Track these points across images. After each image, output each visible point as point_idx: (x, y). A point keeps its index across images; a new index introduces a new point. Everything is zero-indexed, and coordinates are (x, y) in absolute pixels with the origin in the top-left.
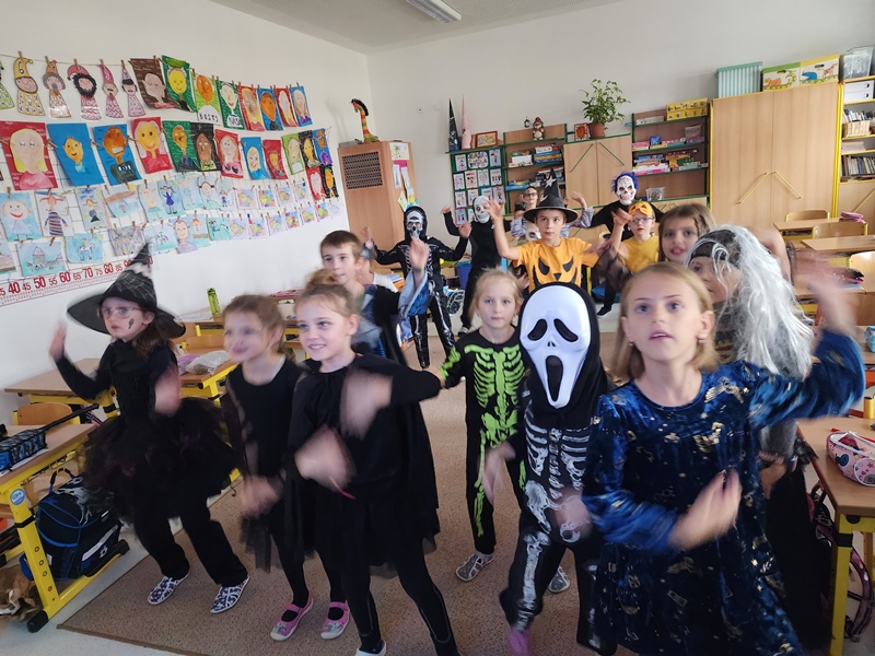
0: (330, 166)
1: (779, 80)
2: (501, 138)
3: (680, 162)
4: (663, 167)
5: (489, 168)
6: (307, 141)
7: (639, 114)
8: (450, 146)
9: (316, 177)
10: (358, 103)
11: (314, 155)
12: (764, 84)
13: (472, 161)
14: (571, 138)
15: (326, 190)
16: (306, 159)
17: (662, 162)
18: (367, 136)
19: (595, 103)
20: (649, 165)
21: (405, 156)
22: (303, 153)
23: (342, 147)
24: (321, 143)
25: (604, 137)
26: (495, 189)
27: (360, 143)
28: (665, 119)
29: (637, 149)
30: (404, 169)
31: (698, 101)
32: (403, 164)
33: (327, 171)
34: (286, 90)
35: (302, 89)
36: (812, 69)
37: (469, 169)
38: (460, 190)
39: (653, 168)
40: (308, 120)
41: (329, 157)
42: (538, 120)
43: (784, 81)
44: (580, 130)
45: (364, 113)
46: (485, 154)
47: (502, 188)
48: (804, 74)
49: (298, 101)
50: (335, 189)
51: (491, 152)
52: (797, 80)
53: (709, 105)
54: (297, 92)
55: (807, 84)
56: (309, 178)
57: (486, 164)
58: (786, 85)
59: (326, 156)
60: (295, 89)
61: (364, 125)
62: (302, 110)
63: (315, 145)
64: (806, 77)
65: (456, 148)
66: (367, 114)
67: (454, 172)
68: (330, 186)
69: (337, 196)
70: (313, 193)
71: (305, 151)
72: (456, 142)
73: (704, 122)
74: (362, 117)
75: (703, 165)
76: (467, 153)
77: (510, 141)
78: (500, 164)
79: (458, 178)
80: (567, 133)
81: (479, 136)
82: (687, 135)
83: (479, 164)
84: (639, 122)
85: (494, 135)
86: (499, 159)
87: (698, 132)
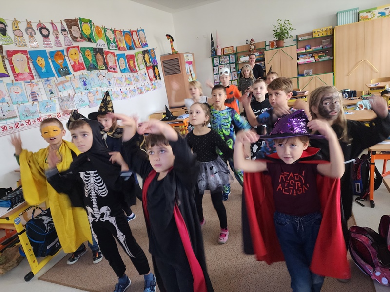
0: (157, 65)
1: (367, 16)
2: (235, 49)
3: (320, 57)
4: (312, 60)
5: (230, 63)
6: (146, 55)
7: (300, 35)
8: (212, 54)
9: (151, 71)
10: (169, 36)
11: (149, 61)
12: (360, 18)
13: (222, 60)
14: (267, 48)
15: (155, 76)
16: (146, 63)
17: (311, 57)
18: (173, 51)
19: (279, 31)
20: (305, 59)
21: (191, 60)
22: (144, 60)
23: (162, 57)
24: (152, 55)
25: (283, 47)
26: (233, 73)
27: (170, 54)
28: (313, 37)
29: (299, 52)
30: (191, 66)
31: (328, 28)
32: (190, 63)
33: (156, 68)
34: (136, 31)
35: (143, 30)
36: (382, 10)
37: (220, 64)
38: (216, 74)
39: (307, 60)
40: (146, 45)
41: (156, 61)
42: (252, 40)
43: (370, 17)
44: (272, 44)
45: (172, 40)
46: (228, 57)
47: (236, 72)
48: (379, 13)
49: (141, 36)
50: (159, 76)
51: (230, 56)
52: (376, 16)
53: (333, 30)
54: (141, 32)
55: (380, 18)
56: (148, 72)
57: (229, 62)
58: (370, 18)
59: (155, 61)
60: (140, 30)
61: (172, 46)
62: (143, 40)
63: (150, 56)
64: (380, 14)
65: (214, 55)
66: (173, 41)
67: (214, 66)
68: (157, 75)
69: (160, 79)
70: (150, 78)
71: (145, 59)
72: (214, 52)
73: (331, 37)
74: (171, 42)
75: (331, 58)
76: (219, 57)
77: (239, 51)
78: (235, 62)
79: (216, 69)
80: (266, 46)
81: (225, 49)
82: (323, 44)
83: (225, 62)
84: (300, 39)
85: (232, 48)
86: (234, 59)
87: (329, 42)
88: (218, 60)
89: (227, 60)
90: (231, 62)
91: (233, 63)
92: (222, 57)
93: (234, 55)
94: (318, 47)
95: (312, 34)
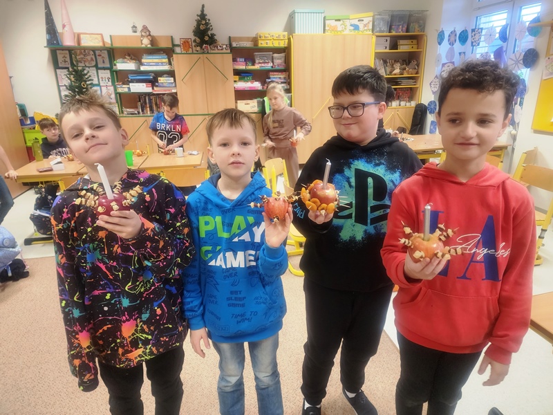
1: (336, 26)
2: (108, 40)
4: (257, 85)
5: (97, 67)
7: (235, 38)
12: (327, 28)
26: (104, 89)
28: (257, 45)
29: (237, 67)
31: (281, 34)
36: (356, 22)
39: (249, 85)
42: (145, 28)
43: (340, 28)
44: (186, 43)
46: (92, 53)
47: (112, 89)
48: (351, 25)
51: (97, 53)
52: (348, 29)
55: (353, 33)
57: (94, 63)
58: (341, 31)
64: (352, 28)
67: (57, 67)
77: (117, 44)
78: (108, 66)
79: (62, 73)
80: (174, 45)
81: (82, 36)
82: (275, 61)
83: (85, 61)
84: (234, 45)
85: (99, 37)
86: (107, 60)
87: (283, 59)
88: (68, 56)
89: (89, 58)
90: (100, 66)
92: (78, 52)
93: (106, 52)
94: (266, 65)
95: (255, 40)
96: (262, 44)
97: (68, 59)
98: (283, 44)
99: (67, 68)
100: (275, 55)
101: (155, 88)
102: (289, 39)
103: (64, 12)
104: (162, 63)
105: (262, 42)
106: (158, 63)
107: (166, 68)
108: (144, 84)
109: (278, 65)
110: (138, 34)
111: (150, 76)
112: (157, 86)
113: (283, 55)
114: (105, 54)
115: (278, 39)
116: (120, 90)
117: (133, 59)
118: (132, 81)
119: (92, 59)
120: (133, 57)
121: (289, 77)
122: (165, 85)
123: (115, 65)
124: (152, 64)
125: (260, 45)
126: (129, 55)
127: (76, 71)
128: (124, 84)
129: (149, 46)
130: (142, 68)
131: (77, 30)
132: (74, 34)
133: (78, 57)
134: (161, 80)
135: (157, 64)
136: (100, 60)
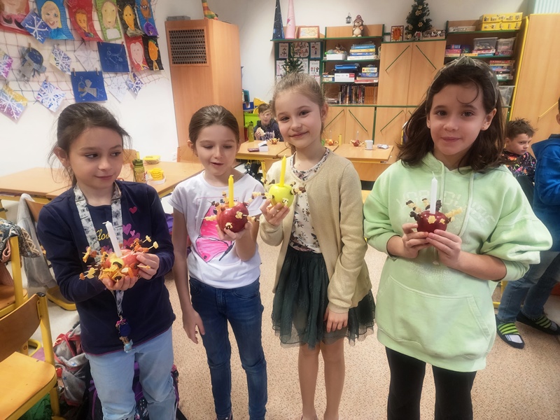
0: (155, 38)
2: (323, 32)
5: (310, 59)
6: (128, 8)
7: (454, 22)
14: (387, 38)
15: (149, 62)
23: (170, 21)
28: (479, 29)
31: (514, 15)
33: (151, 43)
42: (359, 18)
44: (397, 31)
46: (307, 44)
50: (159, 62)
51: (312, 44)
57: (307, 55)
63: (138, 13)
67: (277, 58)
71: (125, 18)
76: (290, 42)
77: (330, 36)
78: (319, 57)
79: (281, 63)
80: (384, 34)
81: (301, 29)
82: (499, 47)
83: (300, 53)
84: (451, 30)
85: (316, 29)
86: (319, 52)
87: (511, 45)
88: (287, 48)
89: (304, 49)
90: (312, 57)
91: (315, 59)
92: (296, 44)
93: (319, 43)
94: (487, 52)
95: (478, 24)
96: (487, 27)
97: (287, 52)
98: (513, 27)
99: (285, 59)
100: (501, 40)
101: (357, 78)
102: (524, 21)
103: (291, 7)
104: (369, 53)
105: (487, 25)
106: (365, 52)
107: (372, 57)
108: (348, 74)
109: (503, 52)
110: (352, 24)
111: (355, 66)
112: (360, 76)
113: (511, 40)
114: (318, 46)
115: (509, 20)
116: (325, 80)
117: (343, 50)
118: (338, 72)
119: (306, 51)
120: (343, 48)
121: (515, 66)
122: (368, 75)
123: (325, 56)
124: (359, 54)
125: (483, 29)
126: (339, 46)
127: (291, 62)
128: (330, 74)
129: (359, 36)
130: (349, 58)
131: (298, 24)
132: (296, 27)
133: (295, 49)
134: (365, 70)
135: (364, 54)
136: (313, 50)
